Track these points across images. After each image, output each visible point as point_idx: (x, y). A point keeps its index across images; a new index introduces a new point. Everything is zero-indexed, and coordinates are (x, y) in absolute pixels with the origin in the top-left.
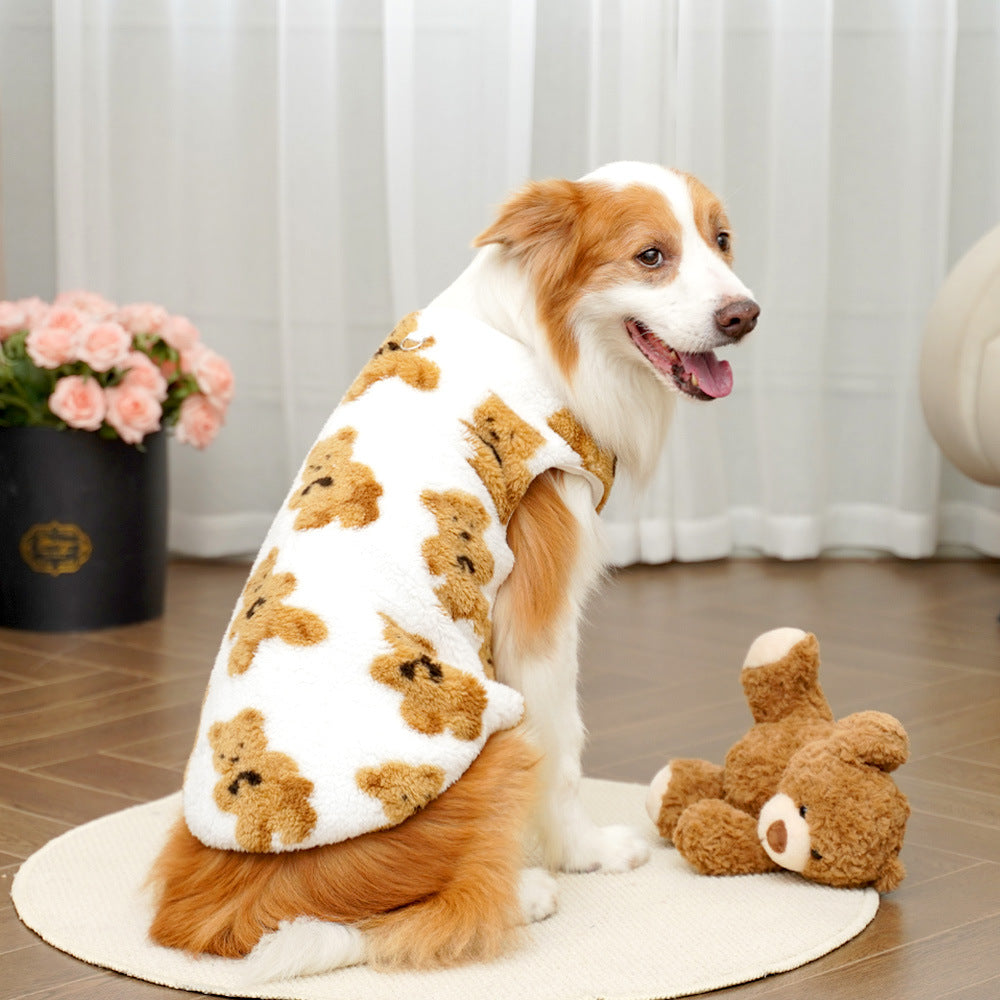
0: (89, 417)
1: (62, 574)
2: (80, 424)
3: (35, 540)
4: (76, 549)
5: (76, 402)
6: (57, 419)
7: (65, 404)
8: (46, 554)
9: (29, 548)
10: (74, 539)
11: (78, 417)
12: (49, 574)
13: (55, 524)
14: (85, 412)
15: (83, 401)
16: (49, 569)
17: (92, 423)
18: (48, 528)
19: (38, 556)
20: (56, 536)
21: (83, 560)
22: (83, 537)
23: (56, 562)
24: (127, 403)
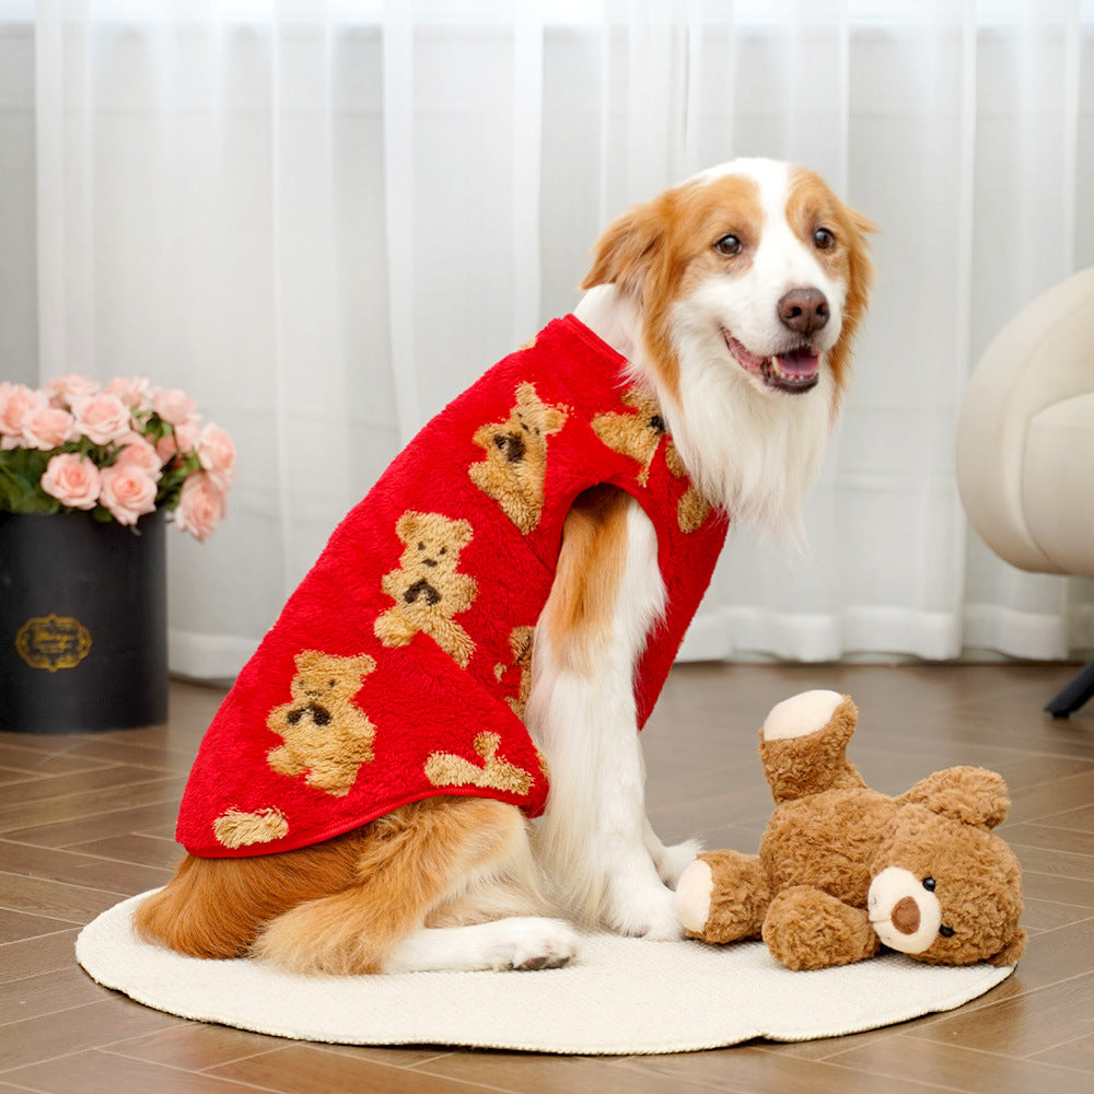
0: (83, 496)
1: (60, 670)
2: (75, 502)
3: (31, 633)
4: (75, 643)
5: (68, 479)
6: (49, 498)
7: (57, 483)
8: (42, 647)
9: (24, 642)
10: (73, 632)
11: (72, 497)
12: (45, 670)
13: (52, 617)
14: (80, 491)
15: (77, 479)
16: (46, 665)
17: (87, 503)
18: (46, 621)
19: (34, 651)
20: (54, 629)
21: (83, 655)
22: (82, 630)
23: (53, 658)
24: (122, 482)
